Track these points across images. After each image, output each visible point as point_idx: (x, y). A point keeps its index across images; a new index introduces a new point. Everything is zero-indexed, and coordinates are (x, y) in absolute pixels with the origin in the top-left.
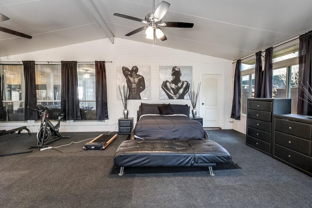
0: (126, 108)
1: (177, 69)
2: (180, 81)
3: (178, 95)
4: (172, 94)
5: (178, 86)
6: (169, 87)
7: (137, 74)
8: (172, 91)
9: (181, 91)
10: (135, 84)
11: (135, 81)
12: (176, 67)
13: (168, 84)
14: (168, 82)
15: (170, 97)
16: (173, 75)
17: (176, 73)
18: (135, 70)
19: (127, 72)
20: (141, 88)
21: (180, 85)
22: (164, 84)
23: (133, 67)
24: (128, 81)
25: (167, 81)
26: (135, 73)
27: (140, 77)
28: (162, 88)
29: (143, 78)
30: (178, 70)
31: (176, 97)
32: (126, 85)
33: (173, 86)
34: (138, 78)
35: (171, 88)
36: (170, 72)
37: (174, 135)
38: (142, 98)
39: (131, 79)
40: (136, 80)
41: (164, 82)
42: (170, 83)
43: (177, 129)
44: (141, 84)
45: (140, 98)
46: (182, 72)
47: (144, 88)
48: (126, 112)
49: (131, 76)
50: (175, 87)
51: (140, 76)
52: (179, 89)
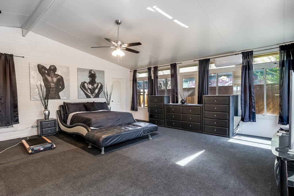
0: (46, 108)
1: (93, 72)
2: (95, 83)
3: (94, 94)
4: (89, 93)
5: (94, 87)
6: (87, 87)
7: (56, 73)
8: (89, 91)
9: (97, 91)
10: (53, 83)
11: (53, 81)
12: (92, 71)
13: (86, 84)
14: (86, 83)
15: (88, 97)
16: (90, 76)
17: (92, 76)
18: (53, 69)
19: (43, 70)
20: (60, 87)
21: (95, 85)
22: (82, 85)
23: (51, 66)
24: (45, 80)
25: (85, 82)
26: (53, 73)
27: (58, 77)
28: (81, 88)
29: (62, 78)
30: (94, 73)
31: (92, 96)
32: (43, 84)
33: (90, 86)
34: (56, 77)
35: (89, 88)
36: (87, 74)
38: (61, 98)
39: (49, 78)
40: (55, 80)
41: (82, 83)
42: (87, 84)
44: (60, 84)
45: (59, 98)
46: (97, 75)
47: (63, 87)
48: (47, 112)
49: (49, 75)
50: (92, 87)
51: (59, 75)
52: (94, 89)
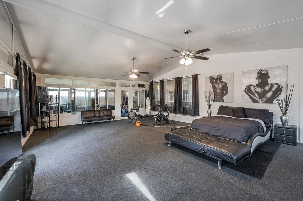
0: (210, 108)
1: (263, 72)
2: (267, 84)
3: (264, 99)
4: (257, 97)
5: (265, 90)
6: (253, 91)
7: (221, 81)
8: (256, 95)
9: (269, 95)
10: (219, 89)
11: (219, 87)
12: (262, 70)
13: (252, 88)
14: (253, 85)
15: (254, 101)
16: (258, 78)
17: (263, 77)
18: (220, 78)
19: (213, 80)
20: (224, 92)
21: (267, 88)
22: (247, 88)
23: (218, 76)
24: (214, 88)
25: (251, 85)
26: (219, 80)
27: (223, 84)
28: (245, 91)
29: (226, 84)
30: (266, 73)
31: (262, 101)
32: (212, 90)
33: (259, 90)
34: (221, 84)
35: (256, 91)
36: (255, 75)
37: (216, 133)
38: (225, 101)
39: (216, 86)
40: (220, 86)
41: (247, 86)
42: (254, 87)
43: (219, 128)
44: (225, 89)
45: (223, 101)
46: (270, 73)
47: (227, 92)
48: (209, 111)
49: (216, 83)
50: (261, 90)
51: (224, 82)
52: (266, 92)
